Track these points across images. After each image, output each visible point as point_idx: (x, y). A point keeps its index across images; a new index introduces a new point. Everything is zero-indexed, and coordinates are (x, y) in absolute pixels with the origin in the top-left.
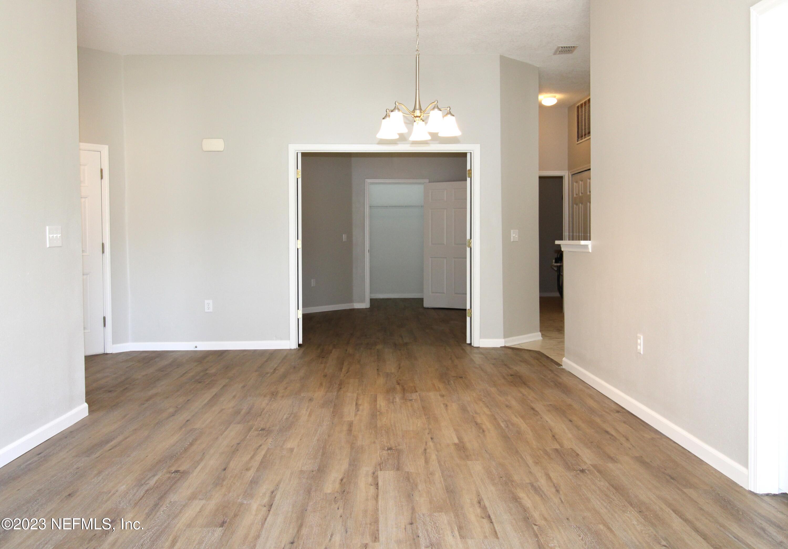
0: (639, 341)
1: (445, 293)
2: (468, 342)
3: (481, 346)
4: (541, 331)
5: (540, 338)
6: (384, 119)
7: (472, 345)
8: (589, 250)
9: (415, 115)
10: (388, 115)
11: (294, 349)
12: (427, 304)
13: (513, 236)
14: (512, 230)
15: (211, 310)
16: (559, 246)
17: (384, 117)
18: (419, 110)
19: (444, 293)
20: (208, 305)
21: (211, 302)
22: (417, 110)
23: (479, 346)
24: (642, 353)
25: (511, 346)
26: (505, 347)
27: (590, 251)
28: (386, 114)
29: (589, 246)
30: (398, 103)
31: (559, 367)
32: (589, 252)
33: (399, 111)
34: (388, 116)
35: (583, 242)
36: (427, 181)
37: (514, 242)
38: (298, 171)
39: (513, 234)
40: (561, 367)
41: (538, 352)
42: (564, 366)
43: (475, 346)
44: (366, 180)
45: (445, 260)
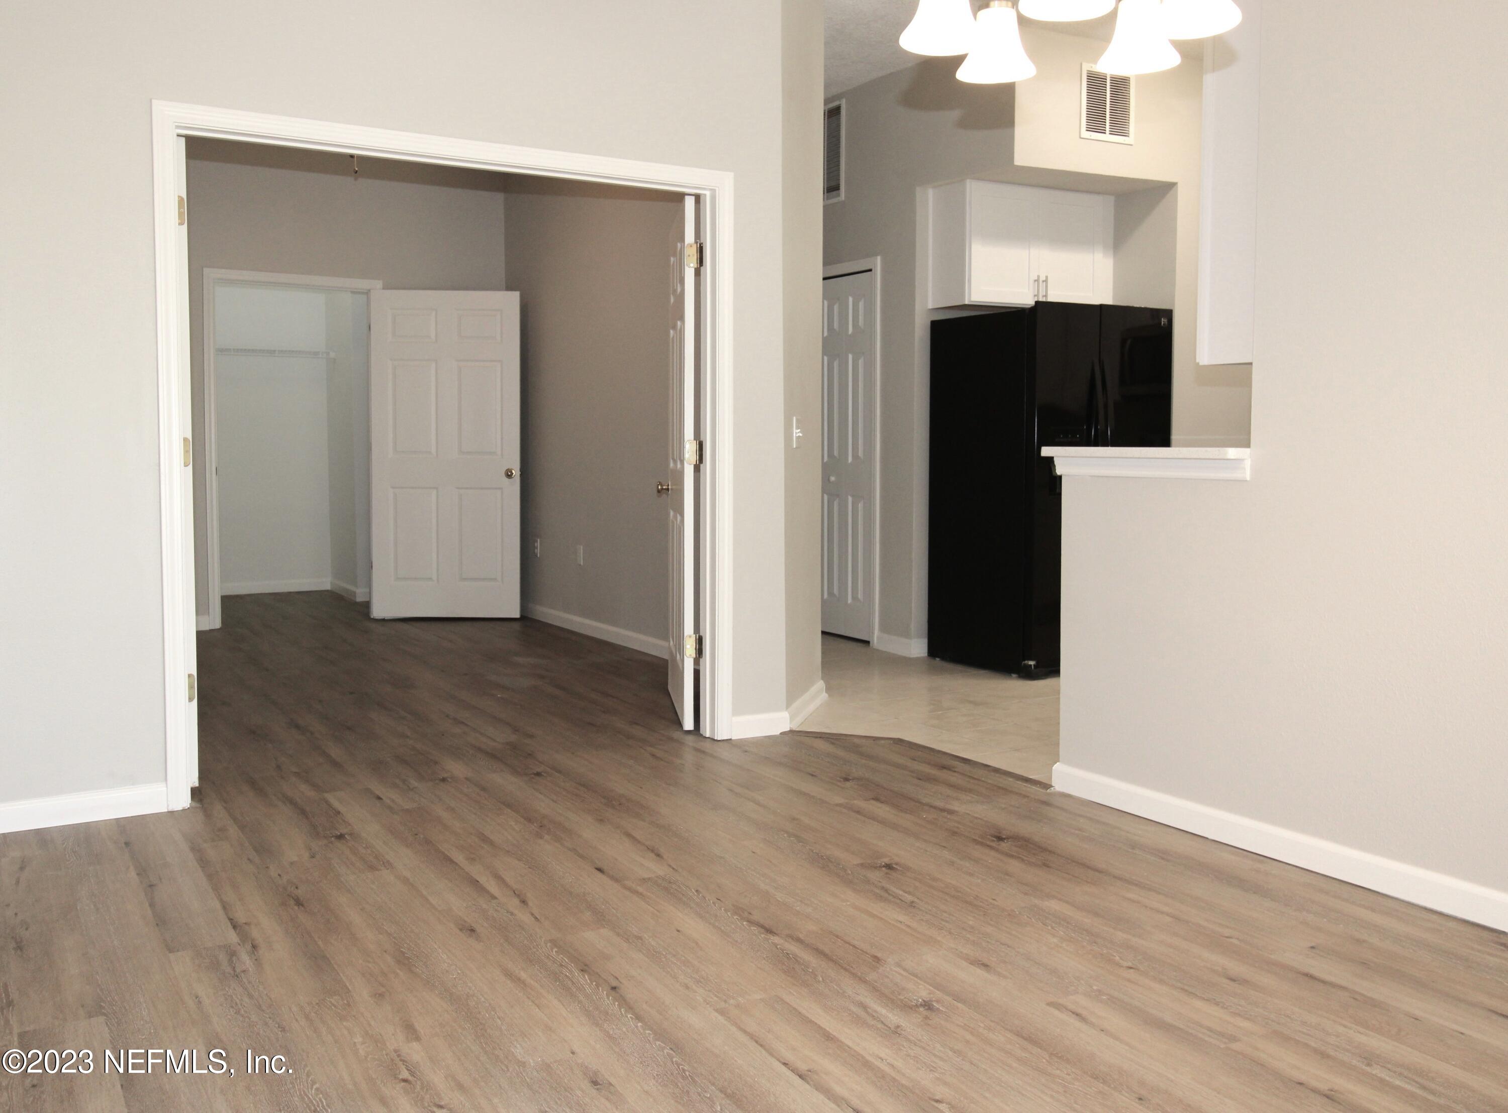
1: (435, 577)
2: (688, 723)
3: (735, 736)
4: (822, 677)
5: (825, 696)
7: (707, 733)
8: (1244, 473)
11: (184, 810)
12: (379, 611)
13: (796, 433)
14: (794, 419)
16: (1050, 460)
19: (430, 579)
23: (730, 736)
26: (791, 732)
27: (1248, 476)
29: (1246, 461)
31: (1049, 791)
32: (1243, 481)
36: (379, 284)
37: (796, 448)
38: (181, 199)
39: (797, 428)
40: (1052, 788)
41: (899, 741)
42: (1059, 785)
43: (719, 736)
44: (206, 271)
45: (435, 492)
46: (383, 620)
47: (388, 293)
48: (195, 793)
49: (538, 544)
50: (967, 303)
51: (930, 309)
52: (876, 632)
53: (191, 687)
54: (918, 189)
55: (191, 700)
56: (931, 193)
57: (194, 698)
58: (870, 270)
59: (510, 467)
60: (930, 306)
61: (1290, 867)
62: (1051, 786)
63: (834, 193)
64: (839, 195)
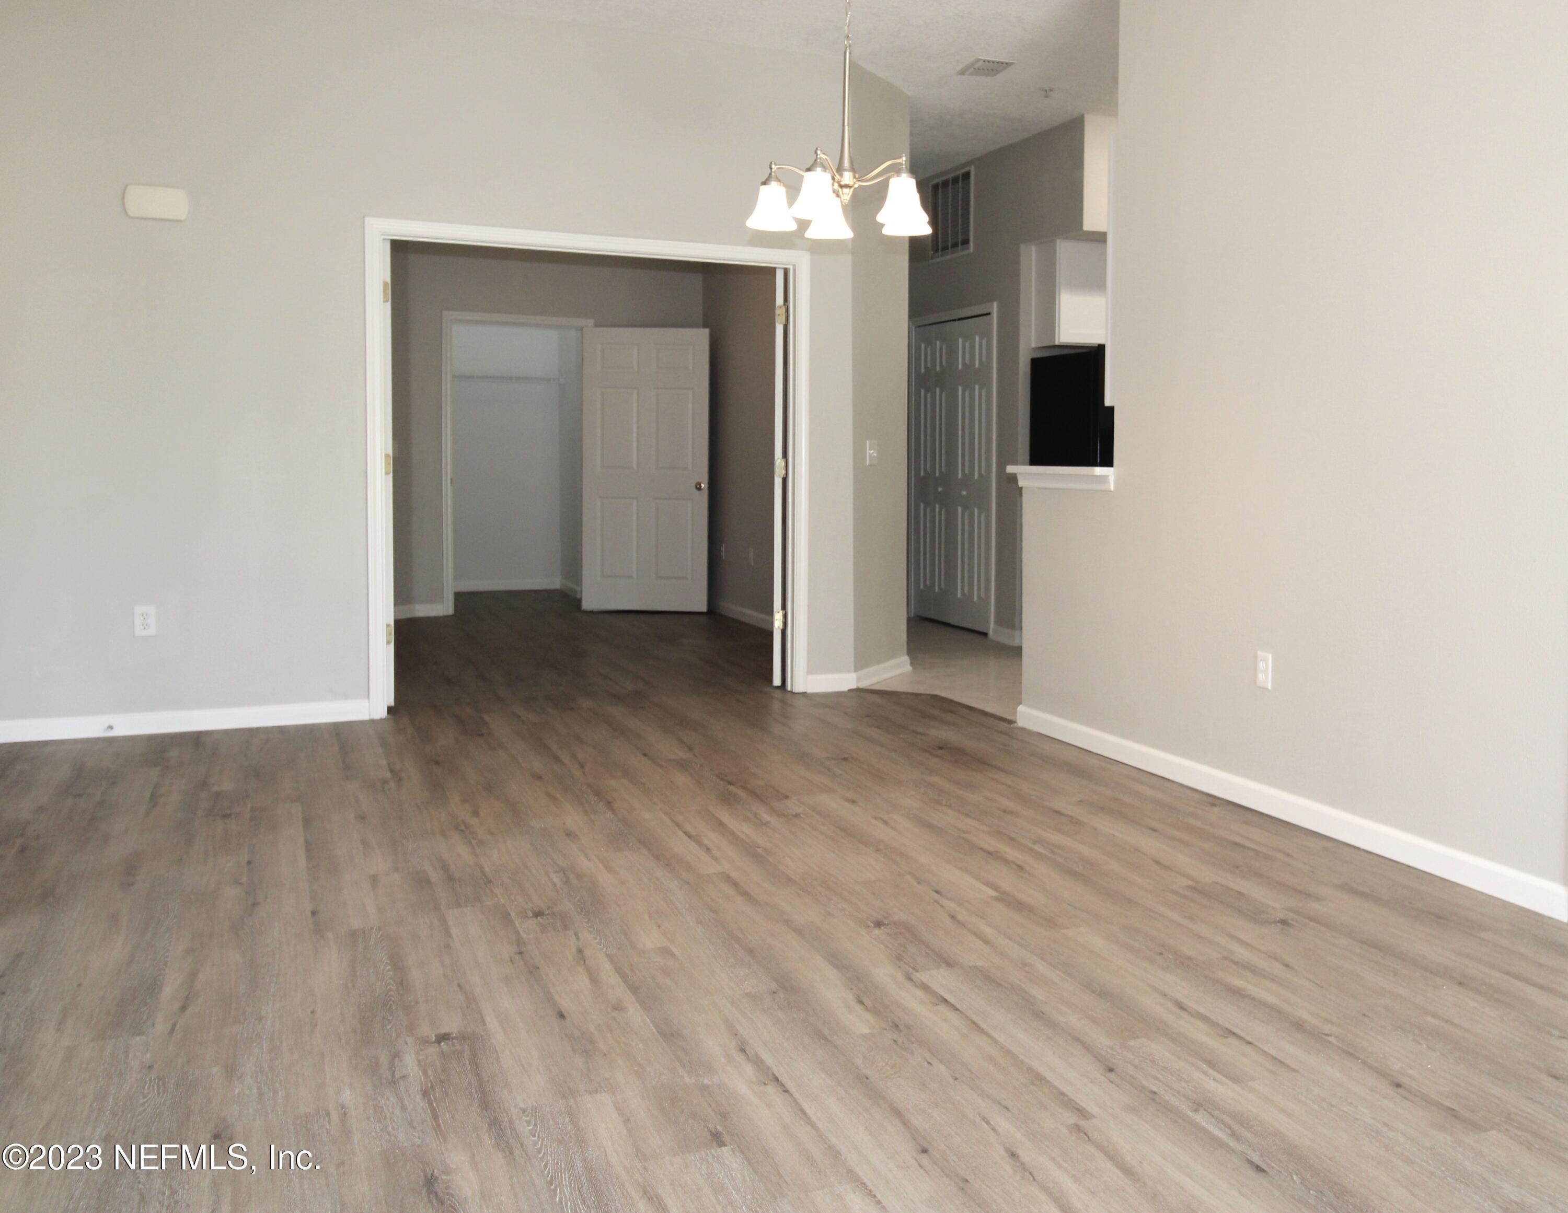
0: (1261, 665)
1: (635, 575)
2: (777, 681)
3: (809, 691)
4: (910, 652)
5: (909, 668)
6: (764, 183)
7: (789, 688)
8: (1110, 486)
9: (843, 183)
10: (773, 176)
11: (381, 720)
12: (589, 603)
13: (869, 453)
14: (868, 442)
15: (152, 631)
17: (764, 180)
18: (849, 171)
19: (631, 577)
20: (142, 618)
21: (151, 610)
22: (845, 170)
23: (804, 691)
24: (1270, 688)
25: (870, 686)
26: (858, 690)
27: (1112, 488)
28: (770, 174)
29: (1110, 477)
30: (821, 151)
31: (1012, 726)
32: (1110, 491)
33: (825, 171)
34: (773, 179)
35: (1099, 471)
36: (591, 322)
37: (870, 465)
38: (385, 284)
39: (870, 449)
40: (1016, 724)
41: (935, 697)
42: (1021, 723)
43: (796, 690)
44: (445, 312)
45: (635, 502)
46: (592, 612)
47: (598, 329)
48: (390, 710)
49: (723, 549)
50: (1057, 343)
51: (1033, 348)
52: (992, 625)
53: (389, 634)
54: (1022, 246)
55: (388, 643)
56: (1034, 249)
57: (392, 642)
58: (989, 314)
59: (700, 481)
60: (1033, 345)
61: (1123, 765)
62: (1015, 722)
63: (965, 246)
64: (968, 248)
